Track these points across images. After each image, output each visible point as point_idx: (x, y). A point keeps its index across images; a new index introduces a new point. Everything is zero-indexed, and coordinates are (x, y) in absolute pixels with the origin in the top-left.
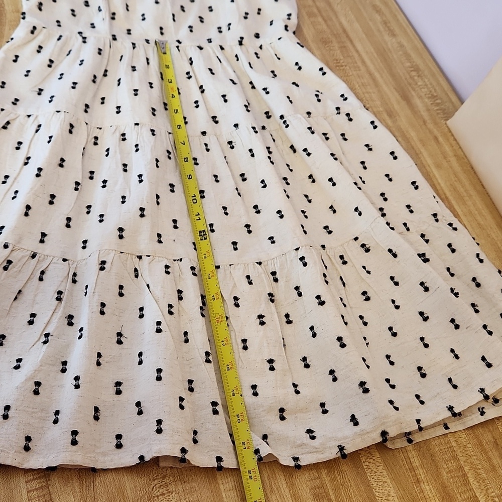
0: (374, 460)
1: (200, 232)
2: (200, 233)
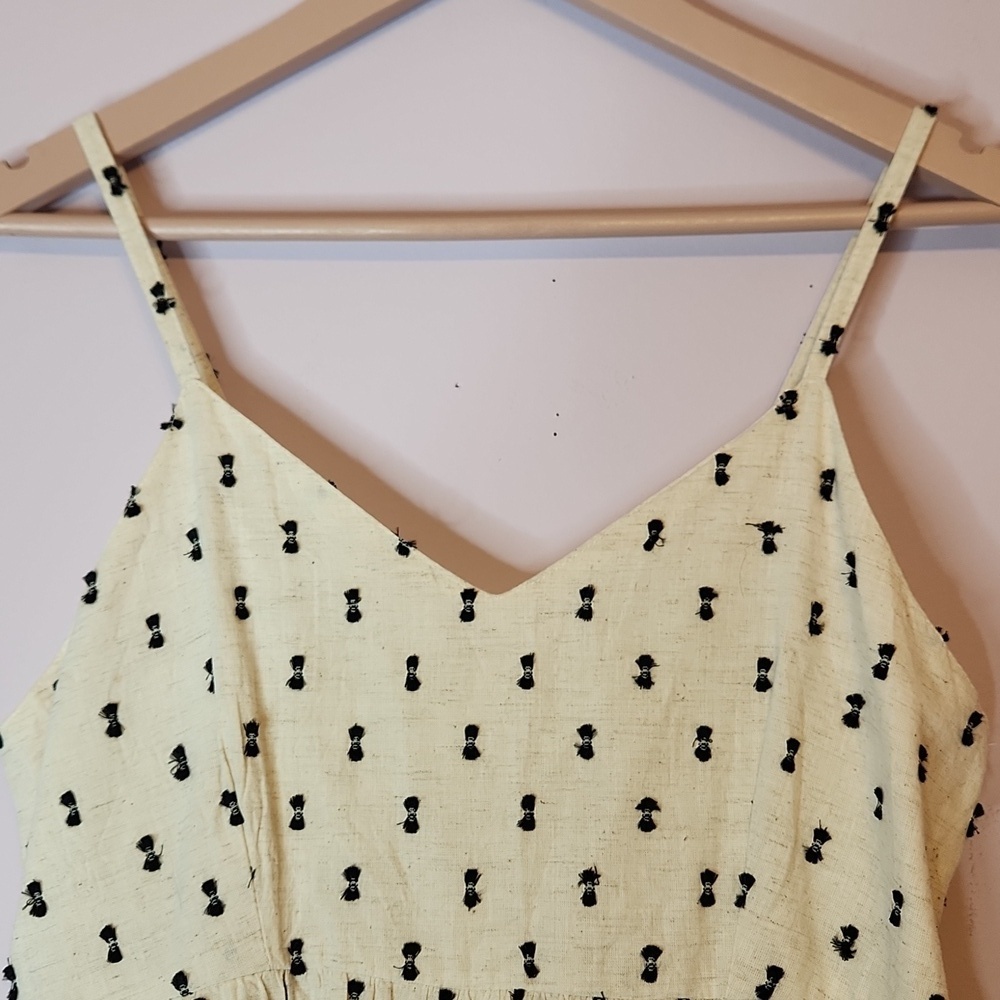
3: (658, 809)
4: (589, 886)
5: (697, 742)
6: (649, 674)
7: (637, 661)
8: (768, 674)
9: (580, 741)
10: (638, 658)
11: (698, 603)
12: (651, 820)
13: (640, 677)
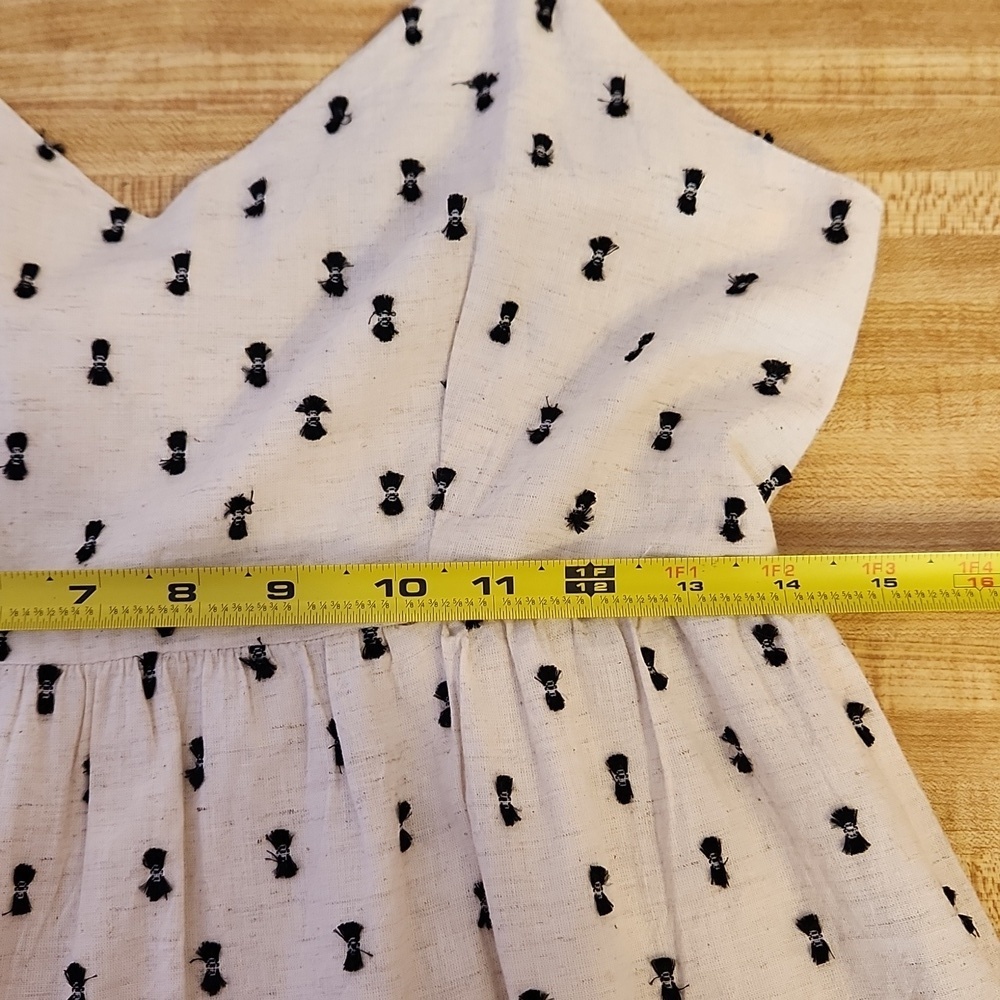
0: (981, 194)
1: (571, 588)
2: (579, 590)
3: (327, 410)
4: (238, 515)
5: (376, 317)
6: (340, 276)
7: (324, 261)
8: (462, 216)
9: (249, 364)
10: (325, 256)
11: (400, 180)
12: (319, 425)
13: (329, 281)
